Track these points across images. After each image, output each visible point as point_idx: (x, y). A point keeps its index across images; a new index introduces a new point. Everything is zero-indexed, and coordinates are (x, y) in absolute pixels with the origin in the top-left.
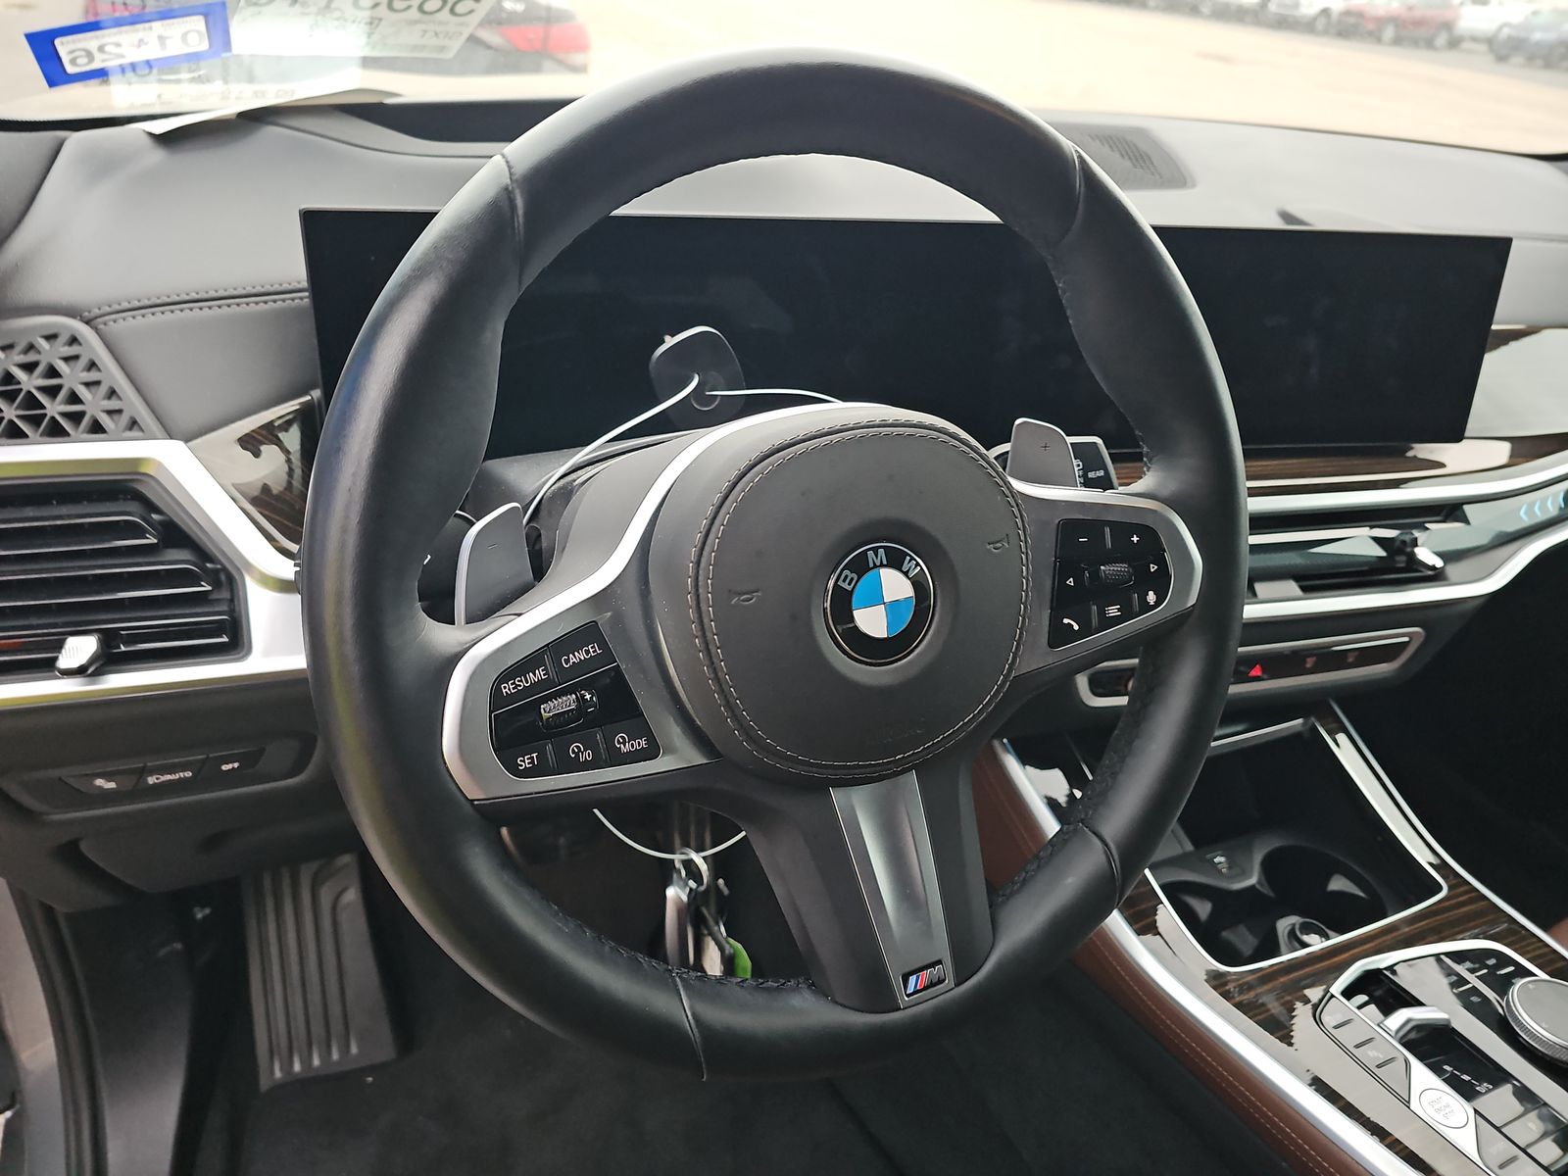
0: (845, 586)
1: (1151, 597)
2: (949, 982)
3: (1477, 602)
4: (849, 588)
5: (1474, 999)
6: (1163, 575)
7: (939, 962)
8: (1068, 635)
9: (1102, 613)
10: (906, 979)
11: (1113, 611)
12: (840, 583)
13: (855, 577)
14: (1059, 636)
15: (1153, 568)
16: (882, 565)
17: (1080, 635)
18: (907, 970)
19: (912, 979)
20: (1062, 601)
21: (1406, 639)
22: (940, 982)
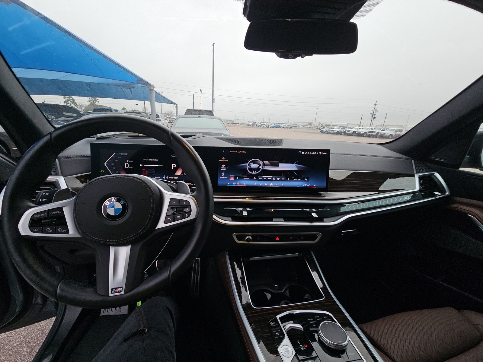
2: (123, 293)
5: (314, 325)
18: (114, 287)
22: (121, 292)
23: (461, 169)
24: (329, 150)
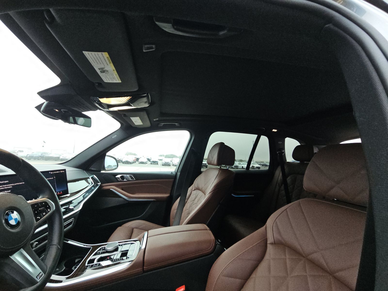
0: (6, 218)
1: (49, 210)
2: (44, 275)
3: (79, 212)
4: (7, 218)
5: (102, 253)
6: (49, 207)
7: (40, 273)
8: (39, 219)
9: (43, 214)
10: (37, 277)
11: (44, 214)
12: (5, 218)
13: (8, 216)
14: (37, 220)
15: (48, 206)
16: (11, 214)
17: (41, 218)
18: (36, 276)
19: (38, 277)
20: (36, 215)
21: (72, 220)
22: (42, 275)
23: (102, 172)
24: (65, 169)
